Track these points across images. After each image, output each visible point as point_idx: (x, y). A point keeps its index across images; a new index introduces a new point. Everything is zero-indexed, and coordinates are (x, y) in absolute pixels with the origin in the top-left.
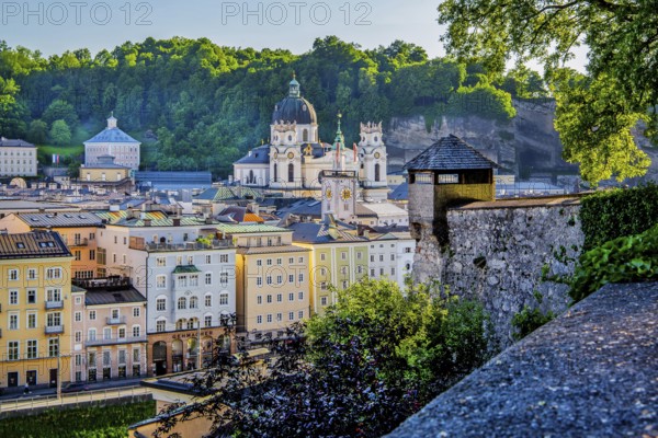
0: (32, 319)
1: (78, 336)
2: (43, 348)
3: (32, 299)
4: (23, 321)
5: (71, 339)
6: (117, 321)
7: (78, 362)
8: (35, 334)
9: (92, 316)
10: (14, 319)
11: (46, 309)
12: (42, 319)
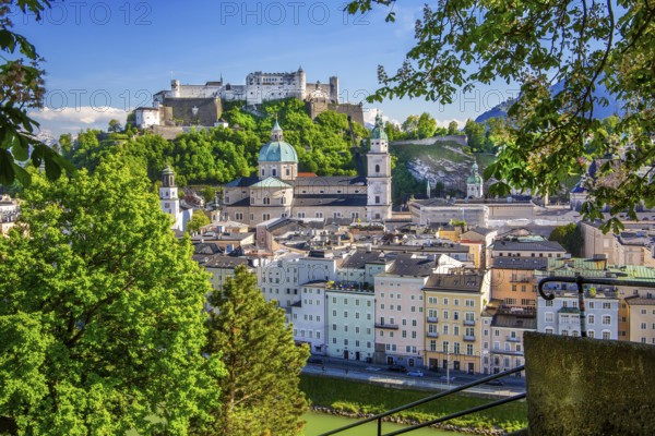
0: (456, 329)
1: (486, 346)
2: (464, 349)
3: (456, 317)
4: (451, 331)
5: (481, 346)
6: (515, 339)
7: (486, 361)
8: (459, 339)
9: (497, 333)
10: (446, 328)
11: (465, 325)
12: (462, 331)
